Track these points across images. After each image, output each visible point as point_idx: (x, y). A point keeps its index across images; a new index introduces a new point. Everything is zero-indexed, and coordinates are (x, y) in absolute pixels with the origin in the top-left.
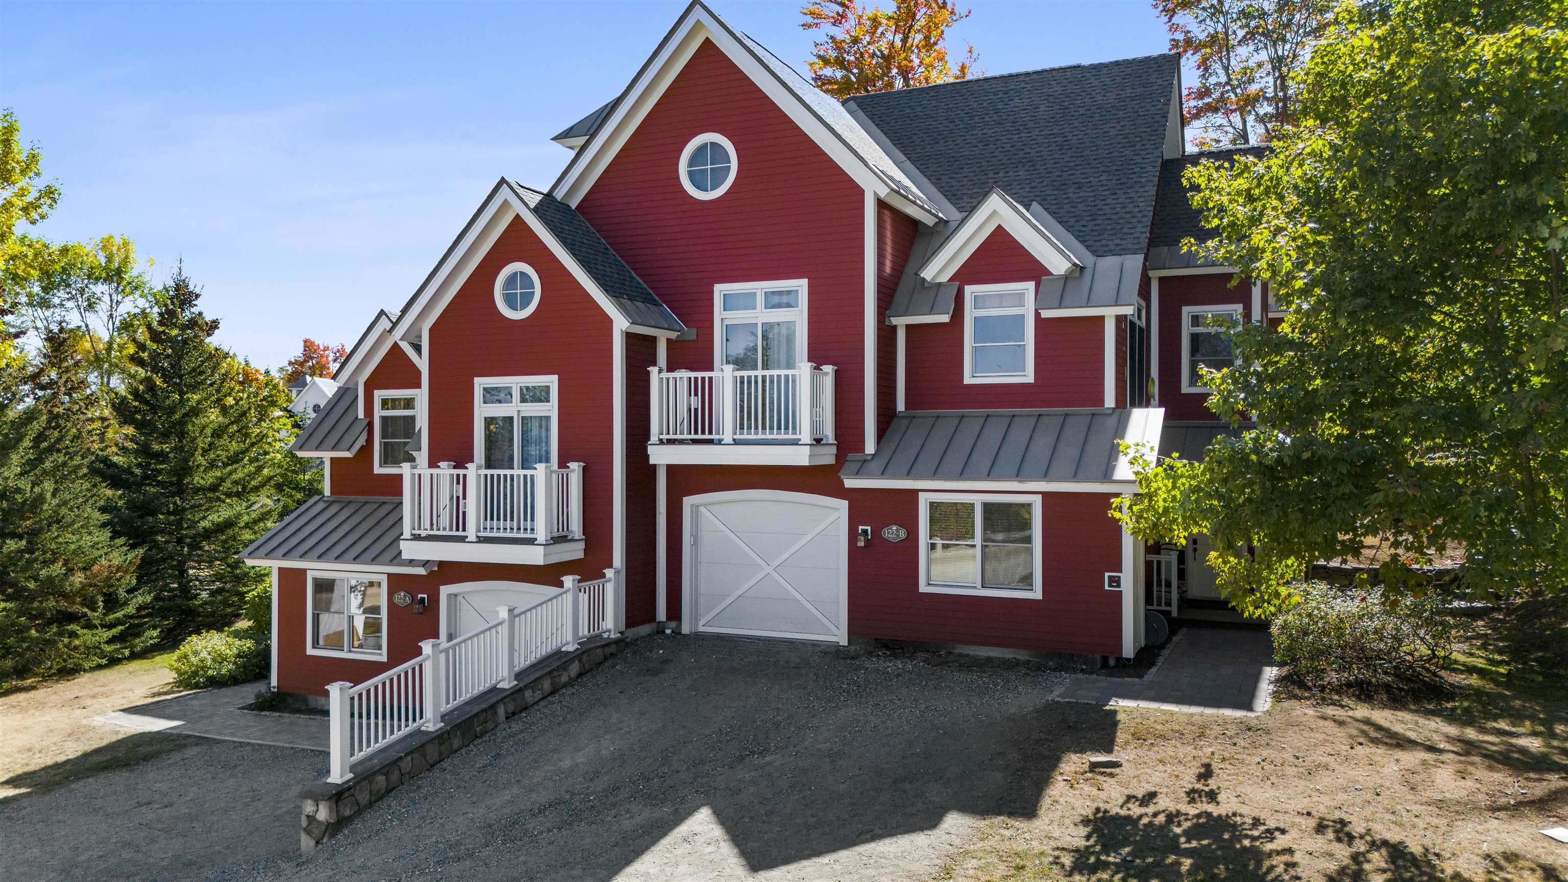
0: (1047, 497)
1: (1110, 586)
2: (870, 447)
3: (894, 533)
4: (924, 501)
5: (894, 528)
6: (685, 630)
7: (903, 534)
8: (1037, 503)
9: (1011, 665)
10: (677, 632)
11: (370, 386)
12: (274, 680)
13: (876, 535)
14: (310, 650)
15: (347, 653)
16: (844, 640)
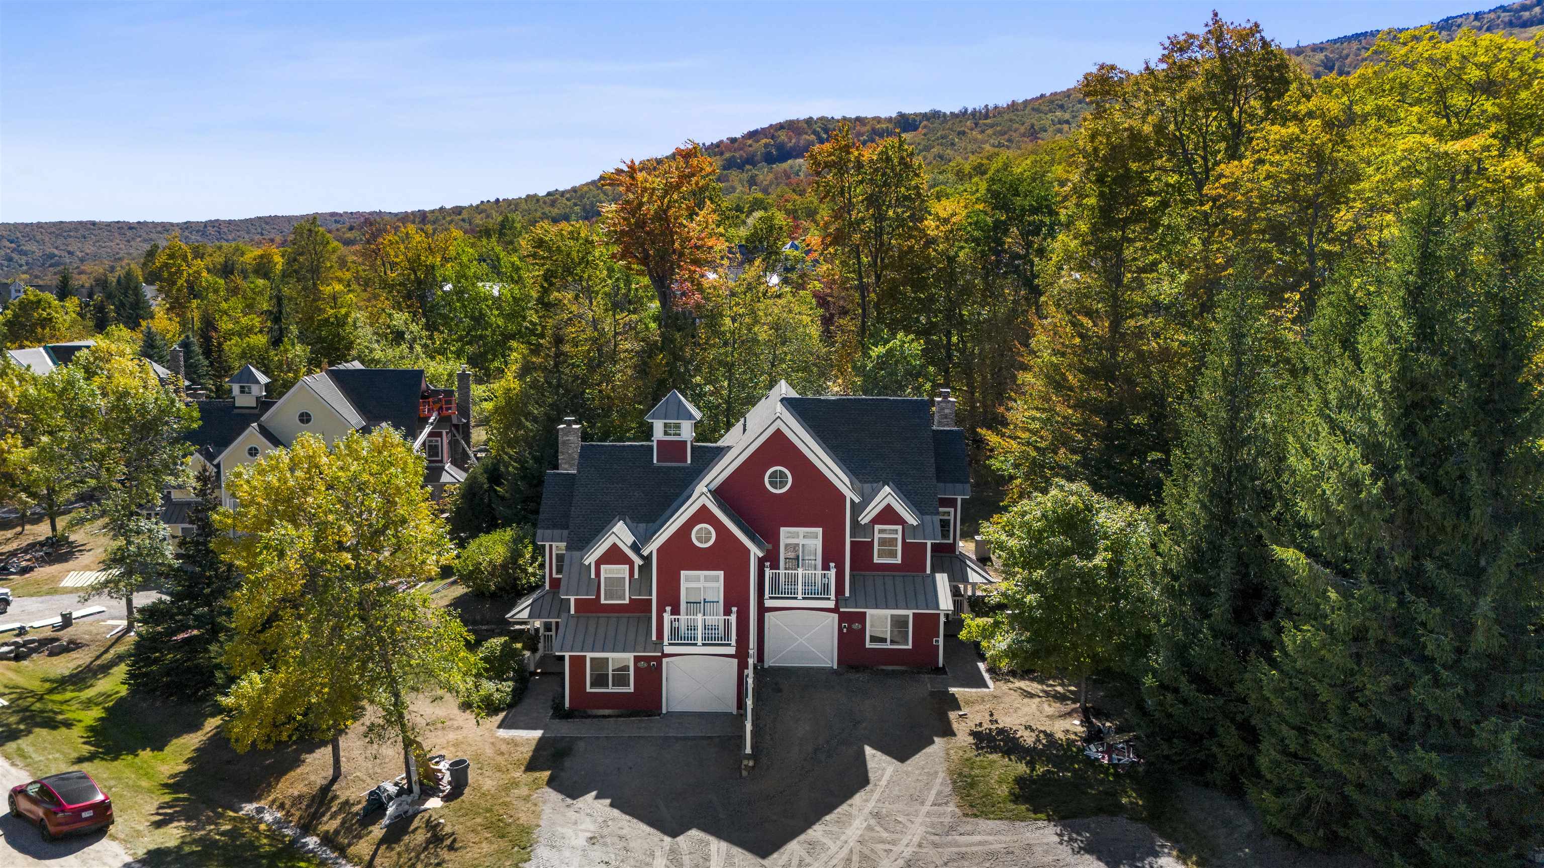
0: (915, 615)
2: (847, 594)
3: (856, 626)
4: (869, 616)
5: (857, 624)
6: (766, 666)
7: (860, 627)
8: (911, 617)
9: (903, 673)
10: (762, 667)
11: (598, 563)
12: (567, 705)
13: (849, 628)
14: (588, 690)
15: (611, 689)
16: (835, 667)
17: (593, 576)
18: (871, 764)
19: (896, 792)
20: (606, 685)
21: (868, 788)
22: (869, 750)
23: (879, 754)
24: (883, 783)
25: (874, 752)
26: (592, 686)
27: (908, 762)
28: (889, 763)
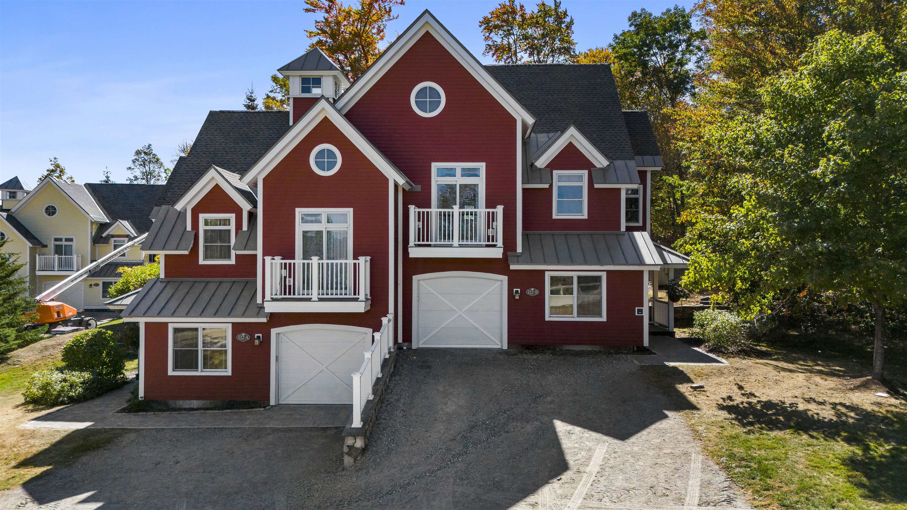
0: (609, 273)
1: (638, 313)
2: (519, 250)
3: (532, 292)
4: (548, 276)
5: (533, 289)
6: (414, 346)
7: (537, 292)
8: (604, 275)
10: (410, 348)
11: (196, 212)
12: (141, 393)
13: (523, 293)
14: (171, 372)
15: (200, 372)
16: (505, 347)
17: (189, 228)
18: (566, 444)
19: (620, 482)
20: (196, 368)
21: (565, 477)
22: (560, 426)
23: (577, 430)
24: (593, 467)
25: (570, 427)
26: (176, 367)
27: (633, 439)
28: (598, 441)
